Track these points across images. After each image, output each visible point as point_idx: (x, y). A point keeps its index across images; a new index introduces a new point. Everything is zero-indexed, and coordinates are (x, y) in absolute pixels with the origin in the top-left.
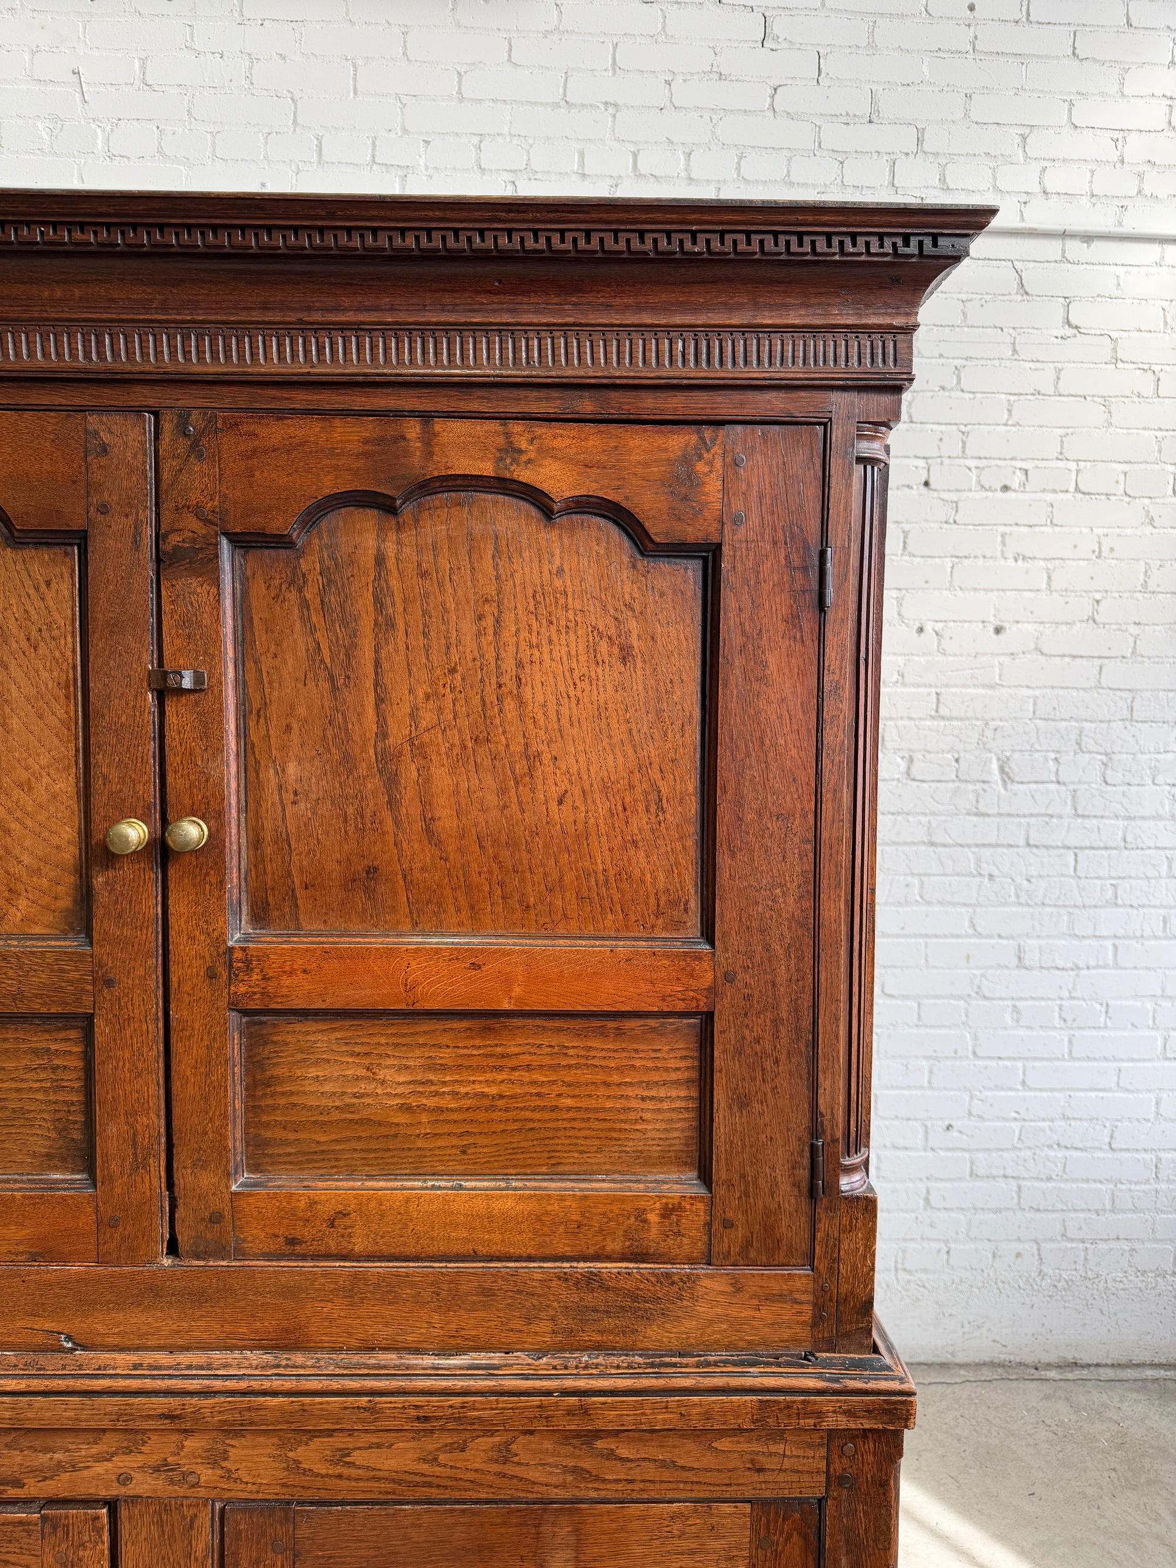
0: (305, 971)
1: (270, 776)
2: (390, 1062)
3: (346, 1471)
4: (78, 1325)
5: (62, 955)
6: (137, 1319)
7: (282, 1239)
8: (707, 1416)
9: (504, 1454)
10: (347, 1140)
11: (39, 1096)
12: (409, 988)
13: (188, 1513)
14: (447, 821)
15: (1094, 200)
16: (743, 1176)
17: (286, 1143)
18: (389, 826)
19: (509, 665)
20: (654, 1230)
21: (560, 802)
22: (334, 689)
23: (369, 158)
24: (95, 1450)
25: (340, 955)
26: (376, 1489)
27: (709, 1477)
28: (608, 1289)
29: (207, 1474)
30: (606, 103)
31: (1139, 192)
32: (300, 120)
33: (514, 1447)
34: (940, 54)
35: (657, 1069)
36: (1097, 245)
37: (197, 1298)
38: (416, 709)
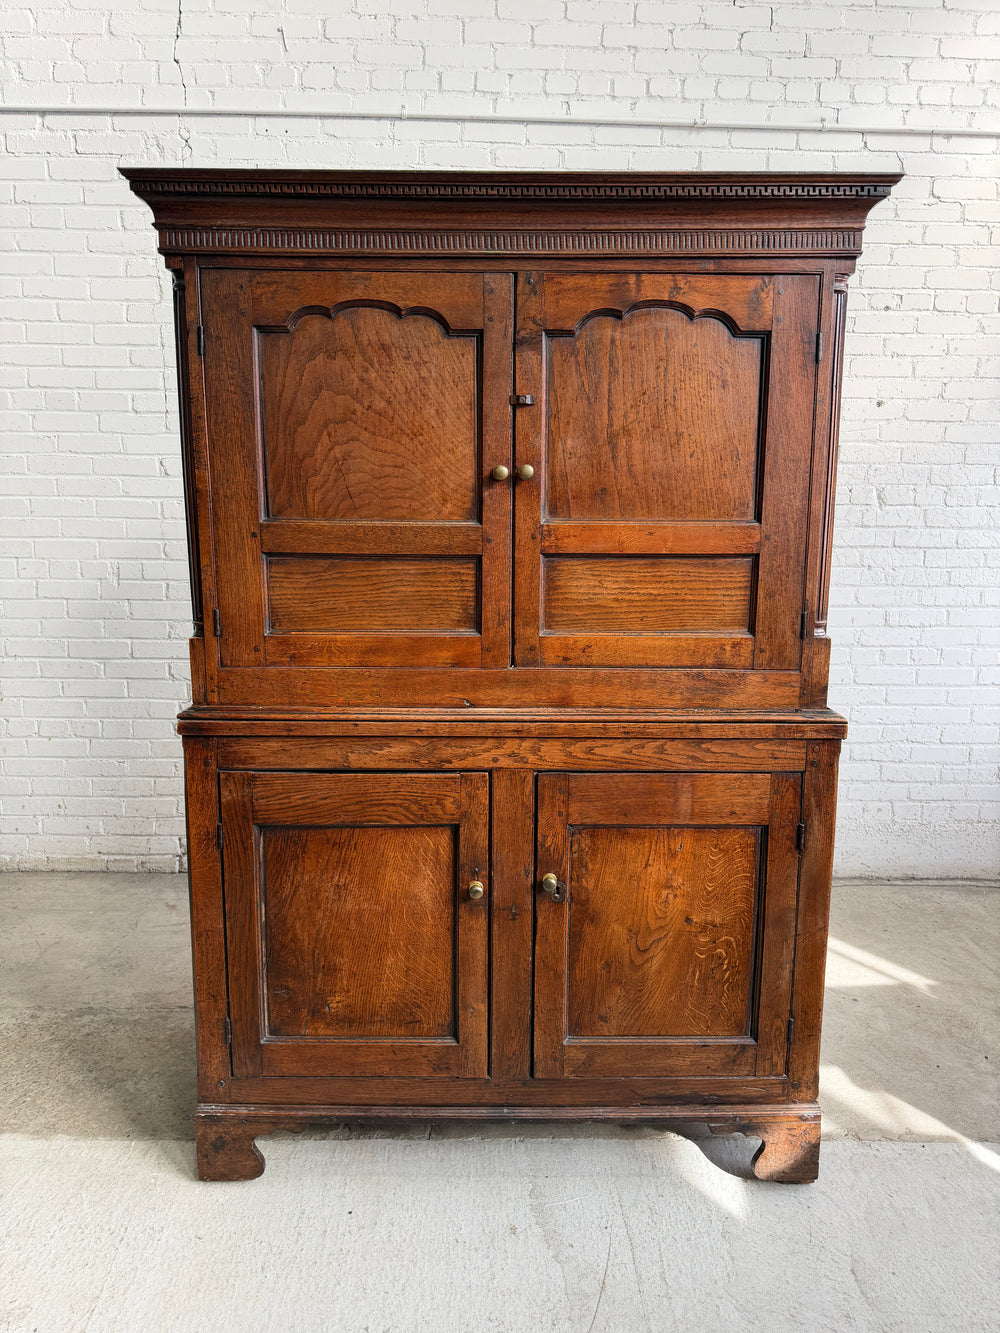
0: (574, 536)
1: (559, 446)
2: (609, 579)
3: (595, 757)
4: (471, 696)
5: (469, 528)
6: (498, 693)
7: (561, 658)
8: (752, 732)
9: (661, 750)
10: (590, 614)
11: (455, 594)
12: (621, 543)
13: (522, 775)
14: (639, 467)
15: (953, 109)
16: (770, 629)
17: (563, 615)
18: (612, 469)
19: (670, 390)
20: (728, 654)
21: (691, 456)
22: (590, 404)
23: (472, 87)
24: (483, 747)
25: (590, 528)
26: (604, 765)
27: (753, 761)
28: (706, 681)
29: (532, 758)
30: (629, 46)
31: (984, 103)
32: (427, 62)
33: (665, 747)
34: (854, 8)
36: (954, 140)
37: (524, 683)
38: (626, 413)
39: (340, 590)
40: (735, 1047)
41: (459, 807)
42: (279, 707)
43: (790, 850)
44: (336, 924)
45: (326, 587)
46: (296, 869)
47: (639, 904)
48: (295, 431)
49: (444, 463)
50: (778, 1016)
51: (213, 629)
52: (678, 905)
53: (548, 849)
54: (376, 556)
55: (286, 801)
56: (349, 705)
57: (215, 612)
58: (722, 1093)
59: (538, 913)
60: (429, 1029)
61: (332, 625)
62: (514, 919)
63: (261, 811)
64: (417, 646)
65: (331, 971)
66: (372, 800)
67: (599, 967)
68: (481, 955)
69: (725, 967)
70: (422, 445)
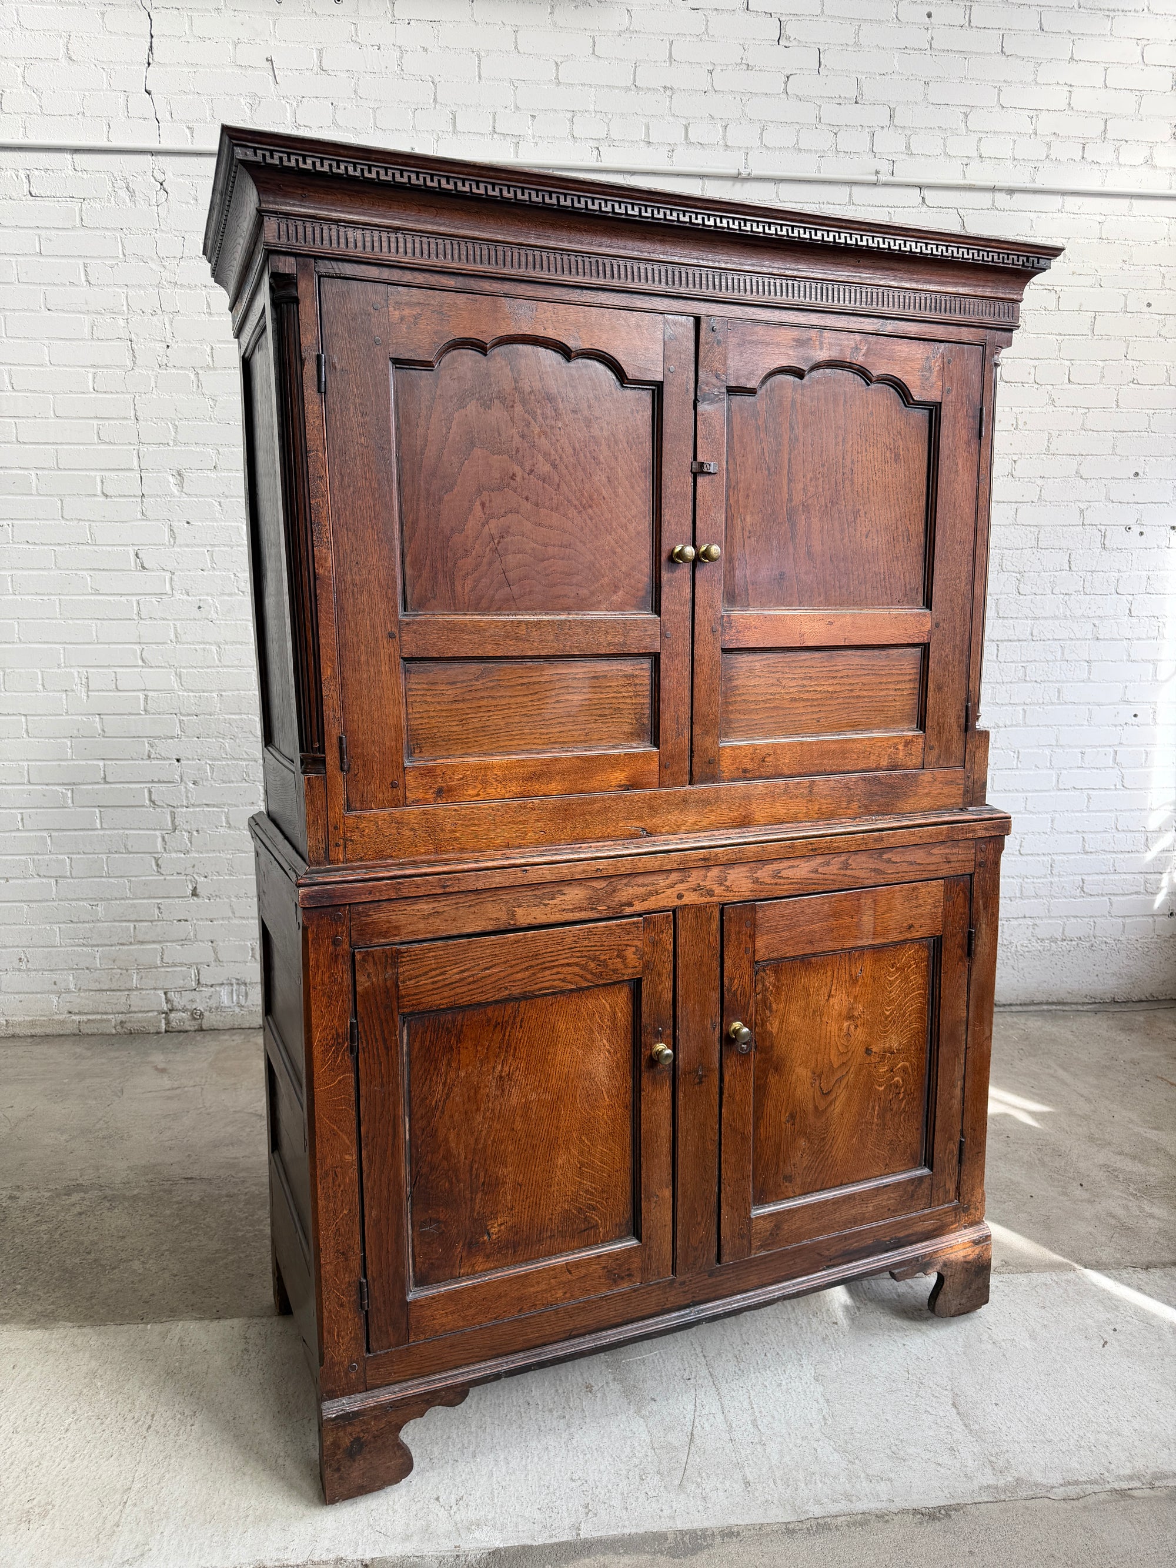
0: (755, 628)
1: (738, 523)
2: (787, 676)
3: (782, 881)
4: (648, 823)
5: (644, 621)
6: (676, 817)
7: (741, 770)
8: (930, 837)
9: (846, 865)
10: (768, 717)
11: (628, 701)
12: (802, 635)
13: (709, 910)
14: (817, 547)
16: (939, 723)
17: (740, 720)
18: (791, 549)
19: (848, 462)
20: (901, 753)
21: (867, 537)
22: (770, 474)
24: (667, 882)
25: (771, 619)
26: (791, 889)
27: (929, 868)
28: (882, 783)
29: (718, 890)
33: (850, 861)
35: (902, 674)
37: (705, 803)
38: (805, 485)
39: (495, 702)
40: (912, 1181)
41: (641, 958)
42: (424, 858)
43: (961, 959)
44: (499, 1127)
45: (479, 699)
46: (449, 1064)
47: (823, 1040)
48: (441, 499)
49: (616, 542)
50: (950, 1139)
51: (338, 763)
52: (860, 1035)
53: (735, 994)
54: (540, 657)
55: (440, 978)
56: (508, 846)
57: (341, 738)
58: (901, 1235)
59: (725, 1069)
60: (606, 1233)
61: (485, 747)
62: (700, 1083)
63: (408, 995)
64: (588, 766)
65: (492, 1186)
66: (544, 963)
67: (783, 1119)
68: (665, 1131)
69: (901, 1096)
70: (591, 519)
